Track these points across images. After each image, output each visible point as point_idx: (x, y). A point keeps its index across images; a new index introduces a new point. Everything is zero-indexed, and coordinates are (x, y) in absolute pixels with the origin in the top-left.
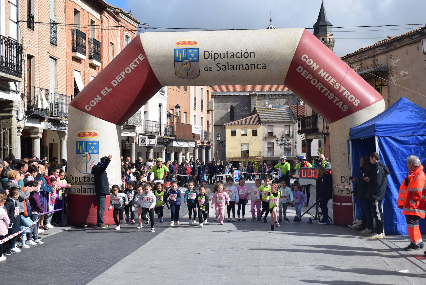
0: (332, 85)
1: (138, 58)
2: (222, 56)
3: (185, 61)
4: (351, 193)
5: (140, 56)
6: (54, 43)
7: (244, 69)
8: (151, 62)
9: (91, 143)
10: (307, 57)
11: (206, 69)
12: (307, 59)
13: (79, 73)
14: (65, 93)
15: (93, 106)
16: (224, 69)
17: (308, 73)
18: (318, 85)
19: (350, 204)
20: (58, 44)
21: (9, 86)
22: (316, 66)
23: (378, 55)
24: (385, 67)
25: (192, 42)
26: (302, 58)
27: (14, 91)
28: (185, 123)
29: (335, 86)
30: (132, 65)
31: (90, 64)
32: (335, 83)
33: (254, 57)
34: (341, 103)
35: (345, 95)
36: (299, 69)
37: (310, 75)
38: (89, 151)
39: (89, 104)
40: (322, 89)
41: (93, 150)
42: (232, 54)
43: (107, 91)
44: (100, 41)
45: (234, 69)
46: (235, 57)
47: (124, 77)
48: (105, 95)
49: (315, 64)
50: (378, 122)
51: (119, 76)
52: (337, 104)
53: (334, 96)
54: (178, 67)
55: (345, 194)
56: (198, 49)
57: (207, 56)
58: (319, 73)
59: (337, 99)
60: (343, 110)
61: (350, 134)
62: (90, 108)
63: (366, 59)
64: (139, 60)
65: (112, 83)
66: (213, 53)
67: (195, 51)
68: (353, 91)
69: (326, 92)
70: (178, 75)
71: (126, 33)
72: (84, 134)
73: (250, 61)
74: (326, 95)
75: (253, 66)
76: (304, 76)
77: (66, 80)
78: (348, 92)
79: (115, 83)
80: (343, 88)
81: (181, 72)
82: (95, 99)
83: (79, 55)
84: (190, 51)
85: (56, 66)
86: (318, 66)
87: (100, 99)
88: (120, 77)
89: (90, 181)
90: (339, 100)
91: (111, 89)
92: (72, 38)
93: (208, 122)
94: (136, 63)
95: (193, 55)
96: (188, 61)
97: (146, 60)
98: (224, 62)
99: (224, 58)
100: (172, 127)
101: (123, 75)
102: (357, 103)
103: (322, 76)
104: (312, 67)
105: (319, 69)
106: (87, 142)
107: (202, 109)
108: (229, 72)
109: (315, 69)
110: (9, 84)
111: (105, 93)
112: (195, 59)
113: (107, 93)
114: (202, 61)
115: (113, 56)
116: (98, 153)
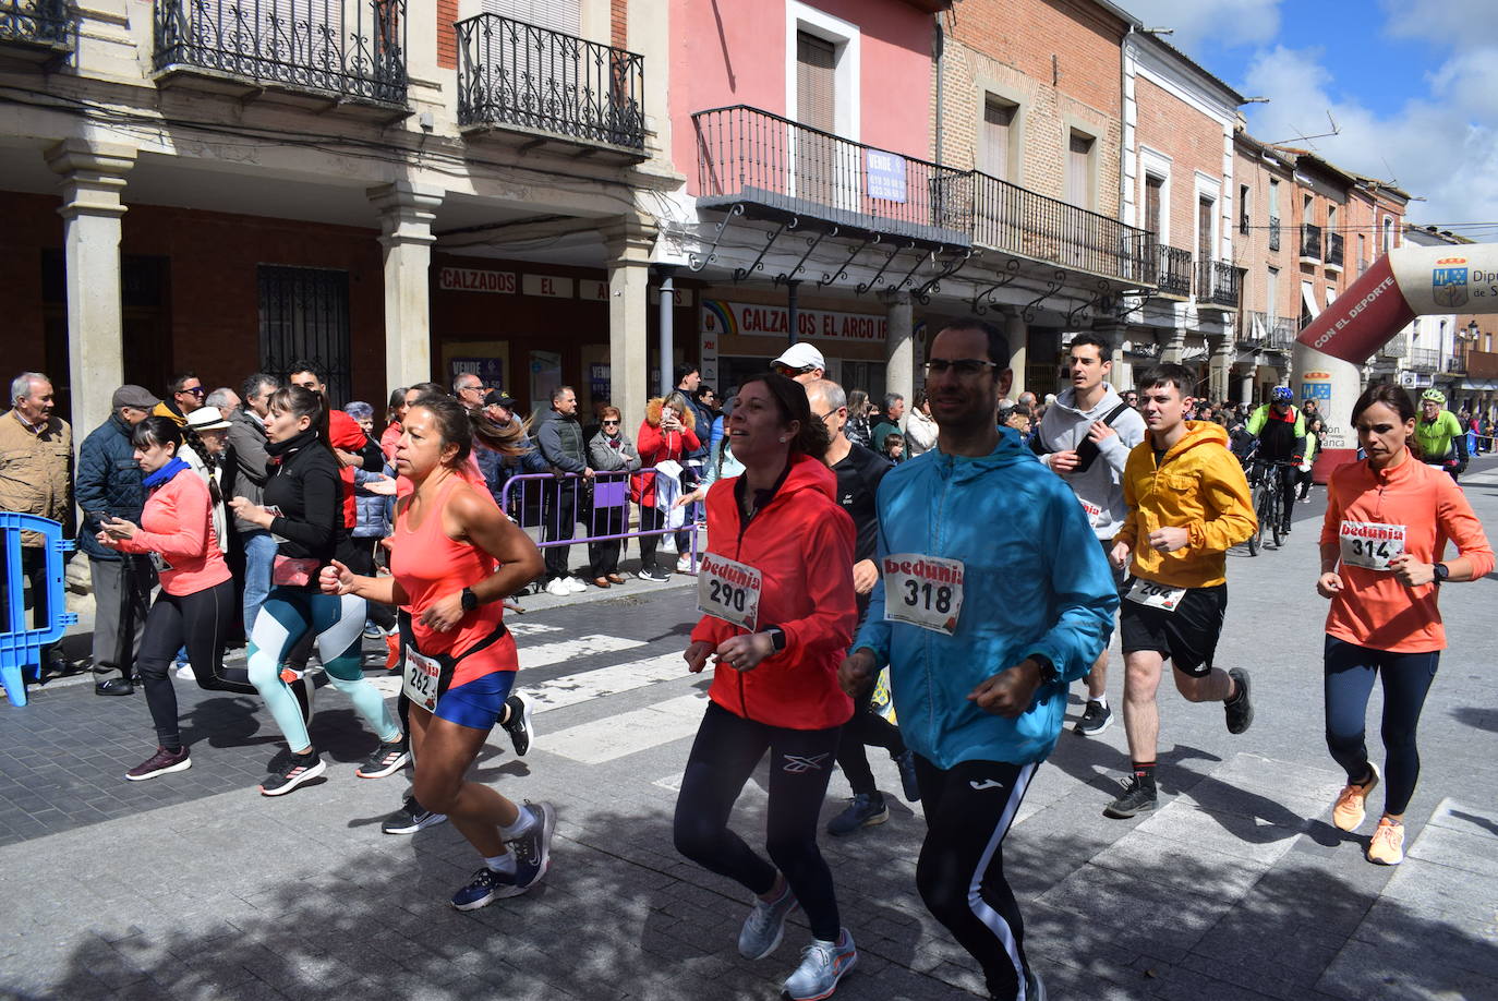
1: (1385, 282)
3: (1448, 284)
6: (1274, 249)
8: (1403, 287)
9: (1321, 387)
11: (1477, 294)
13: (1309, 285)
14: (1289, 314)
15: (1326, 341)
20: (1280, 249)
21: (1222, 318)
25: (1459, 260)
27: (1227, 323)
28: (1487, 350)
30: (1377, 291)
31: (1326, 271)
38: (1318, 396)
39: (1320, 340)
41: (1322, 396)
43: (1343, 324)
44: (1343, 235)
47: (1365, 306)
51: (1359, 304)
54: (1438, 292)
56: (1466, 269)
57: (1478, 275)
62: (1322, 344)
64: (1386, 284)
65: (1351, 313)
66: (1487, 273)
67: (1462, 272)
70: (1439, 302)
71: (1386, 216)
72: (1313, 375)
77: (1291, 296)
79: (1354, 313)
81: (1442, 298)
82: (1328, 333)
84: (1455, 272)
85: (1277, 279)
87: (1334, 333)
88: (1361, 306)
91: (1349, 321)
92: (1301, 237)
94: (1381, 289)
95: (1458, 277)
96: (1451, 284)
97: (1395, 284)
100: (1462, 357)
101: (1364, 303)
106: (1315, 385)
110: (1220, 315)
111: (1341, 326)
112: (1462, 282)
113: (1343, 326)
114: (1472, 284)
115: (1364, 253)
116: (1329, 398)
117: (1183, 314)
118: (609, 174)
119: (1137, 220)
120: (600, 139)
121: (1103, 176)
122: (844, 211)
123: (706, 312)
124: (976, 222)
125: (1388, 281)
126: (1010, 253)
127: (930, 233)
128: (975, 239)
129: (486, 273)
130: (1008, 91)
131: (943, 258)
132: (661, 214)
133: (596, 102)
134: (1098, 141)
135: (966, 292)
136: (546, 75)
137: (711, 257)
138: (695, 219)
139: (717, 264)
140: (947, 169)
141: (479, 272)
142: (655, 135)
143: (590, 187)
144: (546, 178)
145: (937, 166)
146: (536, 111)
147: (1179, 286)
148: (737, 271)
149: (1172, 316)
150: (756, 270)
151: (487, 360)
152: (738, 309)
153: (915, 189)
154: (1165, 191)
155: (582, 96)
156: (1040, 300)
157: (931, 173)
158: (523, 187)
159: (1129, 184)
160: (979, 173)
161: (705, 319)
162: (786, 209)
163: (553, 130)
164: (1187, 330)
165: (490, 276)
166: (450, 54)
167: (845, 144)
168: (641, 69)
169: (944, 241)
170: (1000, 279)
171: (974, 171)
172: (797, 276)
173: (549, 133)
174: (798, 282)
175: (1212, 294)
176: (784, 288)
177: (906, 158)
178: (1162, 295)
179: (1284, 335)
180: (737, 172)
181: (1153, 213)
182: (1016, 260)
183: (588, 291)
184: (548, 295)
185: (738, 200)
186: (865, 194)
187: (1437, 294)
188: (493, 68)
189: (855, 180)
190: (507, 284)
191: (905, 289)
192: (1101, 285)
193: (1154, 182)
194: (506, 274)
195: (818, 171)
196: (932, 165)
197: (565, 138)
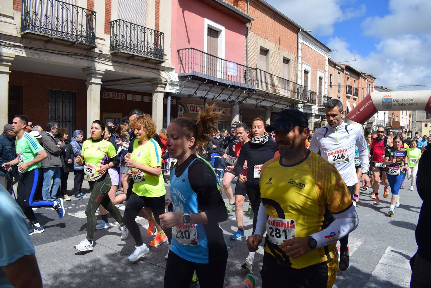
2: (400, 101)
3: (386, 102)
6: (339, 92)
7: (409, 105)
8: (374, 103)
13: (349, 103)
16: (401, 105)
25: (389, 96)
28: (397, 121)
31: (353, 98)
33: (413, 101)
42: (404, 100)
44: (358, 88)
45: (405, 105)
51: (362, 107)
56: (391, 98)
57: (395, 100)
62: (352, 118)
64: (370, 102)
66: (398, 99)
71: (369, 83)
73: (411, 102)
75: (412, 104)
79: (361, 110)
82: (354, 115)
83: (349, 95)
84: (388, 99)
91: (360, 112)
93: (410, 120)
94: (368, 103)
95: (389, 100)
97: (372, 102)
98: (401, 103)
100: (390, 122)
101: (364, 107)
107: (406, 114)
108: (403, 106)
112: (390, 102)
113: (358, 113)
114: (393, 103)
115: (363, 93)
117: (314, 109)
118: (153, 66)
119: (302, 83)
120: (151, 56)
121: (292, 71)
122: (220, 78)
123: (180, 106)
124: (257, 82)
125: (370, 101)
126: (266, 91)
127: (244, 85)
128: (257, 87)
129: (116, 93)
130: (266, 46)
131: (248, 92)
132: (168, 78)
133: (150, 46)
134: (291, 61)
135: (254, 102)
136: (136, 38)
137: (182, 91)
138: (177, 79)
139: (184, 93)
140: (249, 67)
141: (114, 93)
142: (167, 55)
143: (148, 70)
144: (135, 67)
145: (246, 67)
146: (132, 47)
147: (313, 101)
148: (189, 95)
149: (311, 110)
150: (195, 94)
151: (116, 119)
152: (189, 105)
153: (240, 73)
154: (309, 75)
155: (146, 44)
156: (274, 105)
157: (244, 68)
158: (128, 69)
159: (299, 73)
160: (258, 69)
161: (179, 108)
162: (204, 77)
163: (137, 53)
164: (315, 114)
165: (117, 94)
166: (108, 30)
167: (221, 60)
168: (163, 37)
169: (248, 88)
170: (263, 99)
171: (257, 68)
172: (206, 96)
173: (136, 54)
174: (206, 98)
175: (322, 104)
176: (203, 100)
177: (238, 64)
178: (308, 104)
180: (190, 67)
181: (306, 81)
182: (268, 93)
183: (146, 99)
184: (135, 100)
185: (190, 75)
186: (226, 74)
187: (384, 105)
188: (120, 35)
189: (223, 70)
190: (122, 97)
191: (237, 101)
192: (292, 101)
193: (306, 72)
194: (122, 94)
195: (213, 67)
196: (245, 66)
197: (141, 55)
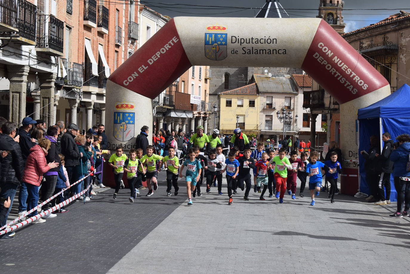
0: (344, 70)
1: (173, 40)
2: (248, 42)
3: (215, 44)
4: (357, 166)
5: (175, 39)
6: (69, 12)
7: (267, 53)
8: (184, 44)
9: (128, 115)
10: (323, 45)
11: (233, 52)
12: (323, 47)
13: (89, 41)
14: (77, 61)
15: (131, 81)
16: (249, 53)
17: (323, 59)
18: (332, 70)
19: (356, 176)
20: (73, 13)
21: (51, 60)
22: (331, 53)
23: (389, 32)
24: (395, 45)
25: (221, 28)
26: (319, 46)
27: (54, 64)
28: (183, 92)
29: (346, 72)
30: (167, 46)
31: (98, 32)
32: (347, 69)
33: (276, 43)
34: (352, 86)
35: (356, 80)
36: (316, 55)
37: (325, 61)
38: (126, 121)
39: (127, 80)
40: (335, 73)
41: (129, 121)
42: (257, 40)
43: (143, 69)
44: (107, 8)
45: (257, 53)
46: (259, 42)
47: (159, 57)
48: (141, 72)
49: (330, 51)
50: (383, 105)
51: (155, 55)
52: (348, 88)
53: (345, 81)
54: (208, 50)
55: (352, 166)
56: (226, 34)
57: (234, 41)
58: (333, 60)
59: (348, 83)
60: (353, 93)
61: (358, 114)
62: (128, 83)
63: (376, 35)
64: (173, 42)
65: (148, 61)
66: (240, 38)
67: (224, 36)
68: (362, 76)
69: (338, 76)
70: (208, 56)
72: (122, 106)
73: (273, 46)
74: (338, 79)
75: (275, 51)
76: (320, 62)
77: (78, 48)
78: (358, 77)
79: (151, 61)
80: (354, 74)
81: (210, 54)
82: (133, 75)
83: (90, 23)
84: (219, 36)
85: (70, 35)
86: (332, 54)
87: (137, 75)
88: (156, 57)
89: (126, 148)
90: (350, 84)
91: (147, 67)
92: (84, 6)
94: (170, 45)
95: (221, 39)
96: (217, 44)
97: (179, 42)
98: (249, 46)
99: (249, 43)
100: (171, 96)
101: (158, 54)
102: (365, 87)
103: (336, 62)
104: (327, 54)
105: (333, 56)
106: (124, 113)
107: (200, 78)
108: (253, 56)
109: (330, 56)
110: (50, 58)
111: (142, 70)
112: (224, 43)
113: (144, 70)
114: (230, 45)
115: (119, 22)
116: (134, 123)
117: (27, 54)
125: (175, 40)
149: (19, 56)
164: (31, 68)
179: (76, 76)
187: (207, 51)
